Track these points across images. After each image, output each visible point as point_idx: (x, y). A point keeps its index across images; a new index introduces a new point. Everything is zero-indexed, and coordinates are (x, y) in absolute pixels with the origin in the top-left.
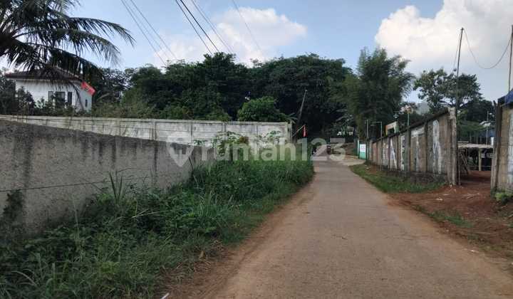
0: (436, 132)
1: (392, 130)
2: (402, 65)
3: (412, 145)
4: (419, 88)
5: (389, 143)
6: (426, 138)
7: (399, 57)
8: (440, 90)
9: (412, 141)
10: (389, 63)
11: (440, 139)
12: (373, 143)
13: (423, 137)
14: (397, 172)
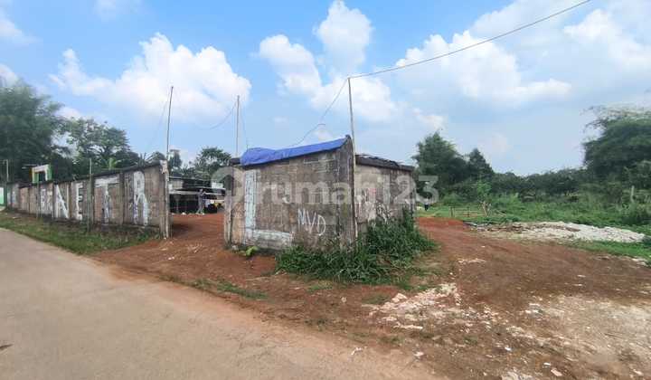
0: (138, 183)
1: (42, 174)
2: (55, 108)
3: (96, 194)
4: (68, 134)
5: (54, 190)
6: (123, 187)
7: (49, 97)
8: (90, 138)
9: (96, 190)
10: (36, 102)
11: (146, 191)
12: (20, 188)
13: (118, 187)
14: (71, 222)
